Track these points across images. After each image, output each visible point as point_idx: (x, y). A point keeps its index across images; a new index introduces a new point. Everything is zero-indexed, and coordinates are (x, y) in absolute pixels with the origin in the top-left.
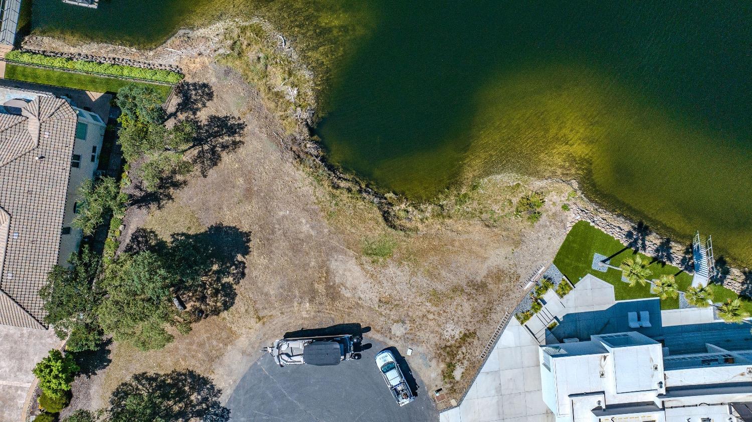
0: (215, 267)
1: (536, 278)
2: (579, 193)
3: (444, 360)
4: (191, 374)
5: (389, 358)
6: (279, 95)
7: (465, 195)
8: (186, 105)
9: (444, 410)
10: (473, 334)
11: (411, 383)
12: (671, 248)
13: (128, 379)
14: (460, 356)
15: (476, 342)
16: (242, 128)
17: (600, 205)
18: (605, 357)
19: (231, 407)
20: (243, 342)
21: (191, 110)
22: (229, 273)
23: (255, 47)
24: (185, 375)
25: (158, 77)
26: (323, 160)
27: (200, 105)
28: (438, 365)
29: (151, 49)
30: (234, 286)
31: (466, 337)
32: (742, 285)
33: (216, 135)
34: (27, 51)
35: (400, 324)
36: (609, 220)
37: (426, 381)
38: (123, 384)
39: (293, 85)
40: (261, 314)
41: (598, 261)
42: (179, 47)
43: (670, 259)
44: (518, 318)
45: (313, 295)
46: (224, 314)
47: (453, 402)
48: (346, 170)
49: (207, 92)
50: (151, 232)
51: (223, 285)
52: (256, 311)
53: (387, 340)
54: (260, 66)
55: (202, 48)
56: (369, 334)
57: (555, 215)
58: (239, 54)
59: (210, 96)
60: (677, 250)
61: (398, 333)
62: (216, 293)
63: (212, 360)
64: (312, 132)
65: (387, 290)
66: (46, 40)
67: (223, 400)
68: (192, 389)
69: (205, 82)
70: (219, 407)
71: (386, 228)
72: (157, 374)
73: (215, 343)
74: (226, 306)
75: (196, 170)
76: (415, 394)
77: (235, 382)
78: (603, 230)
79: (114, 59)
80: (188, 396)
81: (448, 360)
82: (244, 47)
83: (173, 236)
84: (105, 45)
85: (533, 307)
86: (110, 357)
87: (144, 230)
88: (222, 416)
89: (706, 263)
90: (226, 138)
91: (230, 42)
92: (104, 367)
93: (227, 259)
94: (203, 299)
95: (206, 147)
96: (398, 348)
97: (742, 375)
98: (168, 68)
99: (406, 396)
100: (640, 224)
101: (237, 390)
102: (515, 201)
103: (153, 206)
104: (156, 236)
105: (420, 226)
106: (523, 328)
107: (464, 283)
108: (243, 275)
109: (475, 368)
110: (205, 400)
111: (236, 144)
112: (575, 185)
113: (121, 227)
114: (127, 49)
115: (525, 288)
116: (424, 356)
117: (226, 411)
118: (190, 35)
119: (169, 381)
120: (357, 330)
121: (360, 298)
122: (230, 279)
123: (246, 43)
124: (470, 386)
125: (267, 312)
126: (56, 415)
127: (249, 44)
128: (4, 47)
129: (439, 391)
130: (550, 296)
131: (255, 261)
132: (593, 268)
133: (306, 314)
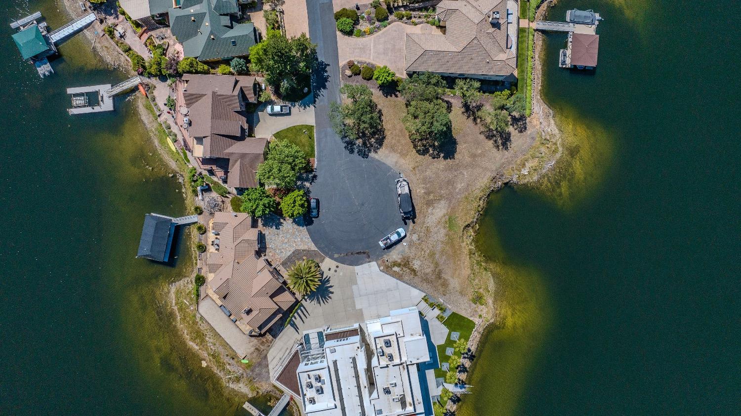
1: (445, 304)
2: (488, 323)
3: (402, 261)
4: (384, 138)
5: (403, 235)
6: (524, 165)
7: (481, 265)
8: (515, 120)
9: (378, 263)
10: (415, 274)
11: (389, 247)
12: (465, 373)
13: (379, 107)
14: (405, 269)
15: (412, 276)
16: (506, 149)
17: (482, 335)
18: (420, 335)
19: (369, 159)
20: (402, 161)
21: (513, 123)
22: (434, 151)
23: (547, 151)
24: (383, 135)
25: (528, 104)
26: (492, 190)
27: (515, 127)
28: (399, 259)
29: (541, 97)
30: (428, 154)
31: (414, 271)
32: (449, 411)
33: (501, 136)
34: (534, 35)
35: (418, 238)
36: (476, 339)
37: (391, 253)
38: (376, 105)
39: (529, 172)
40: (416, 169)
41: (455, 336)
42: (543, 112)
43: (460, 372)
44: (425, 297)
45: (428, 193)
46: (414, 151)
47: (382, 268)
48: (488, 203)
49: (523, 129)
50: (451, 110)
51: (428, 148)
52: (418, 167)
53: (410, 233)
54: (538, 154)
55: (544, 124)
56: (412, 224)
57: (476, 311)
58: (543, 143)
59: (521, 132)
60: (463, 376)
61: (413, 238)
62: (424, 145)
63: (392, 147)
64: (506, 184)
65: (434, 230)
66: (540, 43)
67: (372, 154)
68: (377, 139)
69: (528, 128)
70: (369, 153)
71: (463, 227)
72: (383, 120)
73: (400, 148)
74: (418, 151)
75: (483, 129)
76: (385, 249)
77: (382, 159)
78: (471, 336)
79: (535, 79)
80: (373, 137)
81: (402, 263)
82: (547, 145)
83: (450, 121)
84: (541, 73)
85: (431, 304)
86: (389, 97)
87: (451, 107)
89: (458, 391)
90: (500, 142)
91: (548, 138)
92: (384, 95)
93: (441, 149)
95: (495, 132)
96: (406, 239)
97: (418, 400)
98: (532, 108)
99: (385, 244)
100: (474, 356)
101: (379, 161)
102: (481, 290)
103: (463, 110)
104: (450, 113)
105: (465, 243)
106: (420, 299)
107: (440, 268)
108: (434, 158)
109: (399, 277)
110: (372, 146)
111: (498, 147)
112: (492, 321)
113: (452, 95)
114: (540, 84)
115: (440, 299)
116: (403, 251)
117: (367, 156)
118: (550, 116)
119: (380, 127)
120: (413, 218)
121: (428, 217)
122: (431, 152)
124: (390, 275)
125: (417, 172)
126: (359, 74)
127: (548, 147)
128: (534, 25)
129: (387, 261)
130: (437, 312)
131: (441, 163)
132: (452, 333)
133: (419, 192)
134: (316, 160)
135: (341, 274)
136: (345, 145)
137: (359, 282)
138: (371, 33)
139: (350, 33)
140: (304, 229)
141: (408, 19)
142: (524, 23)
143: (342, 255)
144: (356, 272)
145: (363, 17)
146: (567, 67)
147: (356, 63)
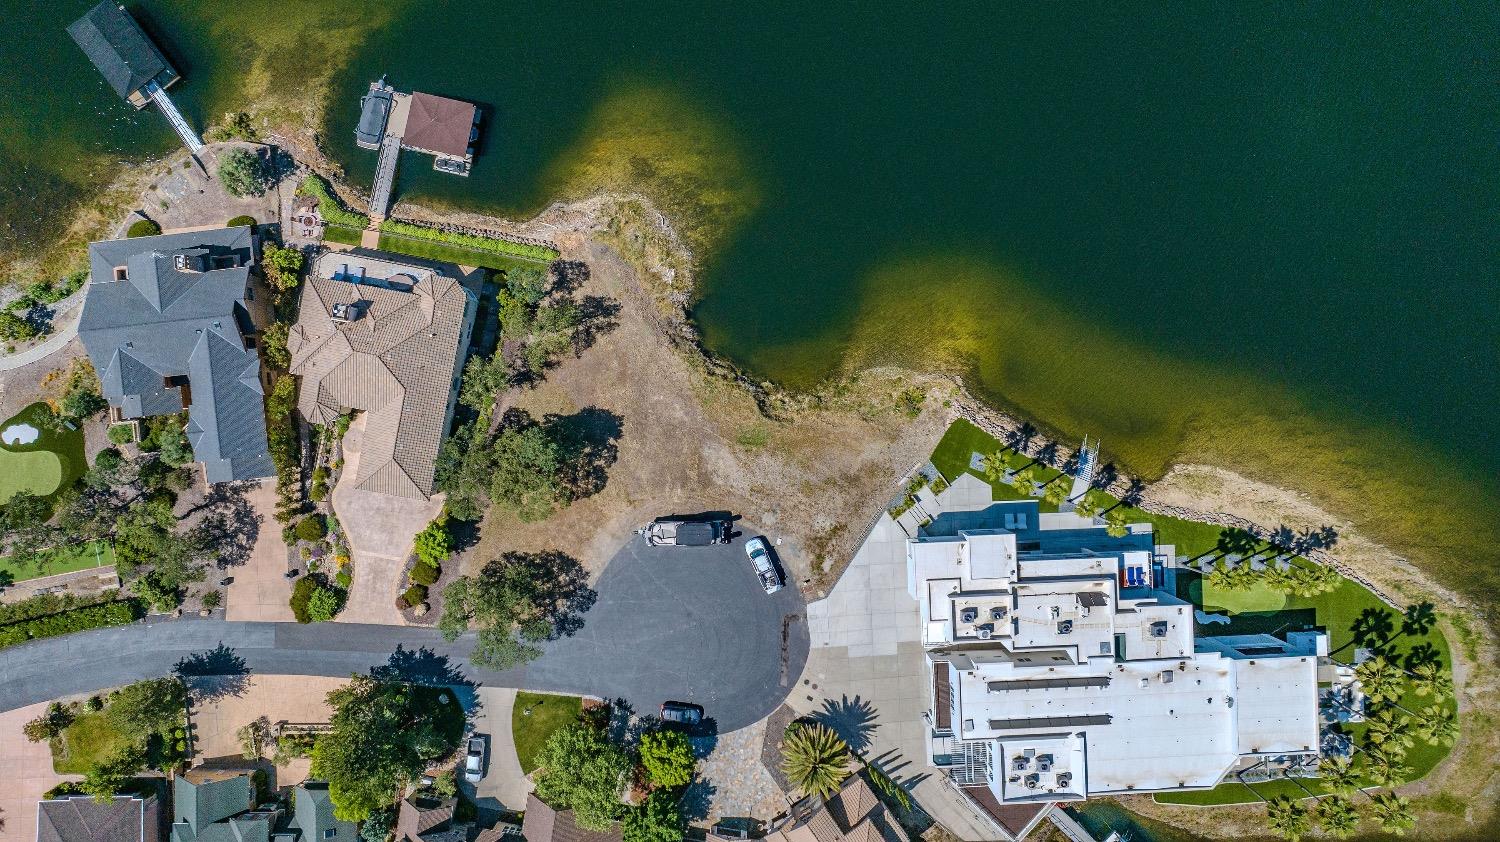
0: (587, 450)
1: (911, 474)
2: (963, 390)
3: (813, 552)
4: (560, 554)
5: (759, 545)
6: (656, 277)
7: (844, 388)
8: (561, 284)
9: (811, 601)
10: (843, 527)
11: (781, 575)
12: (1057, 451)
13: (497, 557)
14: (830, 548)
16: (618, 310)
17: (985, 403)
18: (963, 546)
19: (599, 590)
20: (613, 524)
21: (568, 288)
22: (601, 456)
23: (633, 226)
24: (554, 555)
25: (534, 253)
26: (698, 346)
27: (576, 285)
28: (807, 556)
29: (523, 222)
30: (606, 470)
31: (835, 530)
32: (1127, 492)
33: (590, 316)
34: (398, 221)
35: (771, 514)
36: (993, 420)
37: (795, 571)
38: (492, 562)
39: (671, 266)
40: (632, 498)
41: (977, 460)
42: (553, 222)
43: (1052, 461)
44: (891, 514)
45: (684, 481)
46: (595, 497)
47: (821, 594)
48: (722, 356)
49: (583, 270)
50: (524, 411)
51: (594, 468)
52: (628, 495)
53: (757, 529)
54: (638, 246)
55: (577, 222)
56: (740, 522)
57: (935, 412)
58: (617, 232)
59: (587, 275)
60: (1063, 453)
61: (769, 523)
62: (588, 474)
63: (581, 541)
64: (689, 315)
65: (760, 480)
66: (414, 208)
67: (591, 583)
68: (561, 569)
69: (582, 260)
70: (586, 589)
71: (761, 417)
72: (526, 554)
73: (585, 524)
74: (598, 489)
75: (571, 351)
76: (783, 584)
77: (603, 565)
78: (983, 428)
79: (486, 231)
80: (557, 577)
81: (817, 551)
82: (622, 225)
83: (545, 416)
84: (475, 215)
85: (906, 503)
86: (480, 534)
87: (517, 410)
88: (589, 599)
89: (1090, 468)
90: (601, 319)
91: (607, 219)
92: (474, 544)
93: (599, 442)
94: (574, 481)
95: (581, 328)
96: (769, 538)
97: (1092, 568)
98: (543, 244)
99: (773, 583)
100: (1026, 425)
101: (606, 571)
102: (895, 395)
103: (526, 386)
104: (528, 416)
105: (795, 416)
106: (895, 523)
107: (837, 476)
108: (615, 458)
109: (844, 561)
110: (573, 581)
111: (611, 326)
112: (960, 381)
113: (494, 406)
114: (498, 220)
115: (899, 484)
116: (794, 546)
117: (593, 593)
118: (565, 209)
119: (538, 561)
120: (729, 517)
121: (732, 487)
122: (602, 462)
123: (623, 221)
124: (838, 579)
125: (638, 496)
126: (426, 589)
127: (627, 222)
128: (377, 216)
129: (807, 581)
130: (925, 493)
131: (628, 445)
132: (971, 467)
133: (677, 500)
134: (587, 697)
135: (822, 676)
136: (564, 636)
137: (843, 643)
138: (347, 553)
139: (341, 596)
140: (722, 739)
141: (329, 476)
142: (370, 240)
143: (784, 669)
144: (821, 646)
145: (313, 565)
146: (470, 161)
147: (403, 592)
